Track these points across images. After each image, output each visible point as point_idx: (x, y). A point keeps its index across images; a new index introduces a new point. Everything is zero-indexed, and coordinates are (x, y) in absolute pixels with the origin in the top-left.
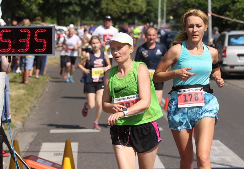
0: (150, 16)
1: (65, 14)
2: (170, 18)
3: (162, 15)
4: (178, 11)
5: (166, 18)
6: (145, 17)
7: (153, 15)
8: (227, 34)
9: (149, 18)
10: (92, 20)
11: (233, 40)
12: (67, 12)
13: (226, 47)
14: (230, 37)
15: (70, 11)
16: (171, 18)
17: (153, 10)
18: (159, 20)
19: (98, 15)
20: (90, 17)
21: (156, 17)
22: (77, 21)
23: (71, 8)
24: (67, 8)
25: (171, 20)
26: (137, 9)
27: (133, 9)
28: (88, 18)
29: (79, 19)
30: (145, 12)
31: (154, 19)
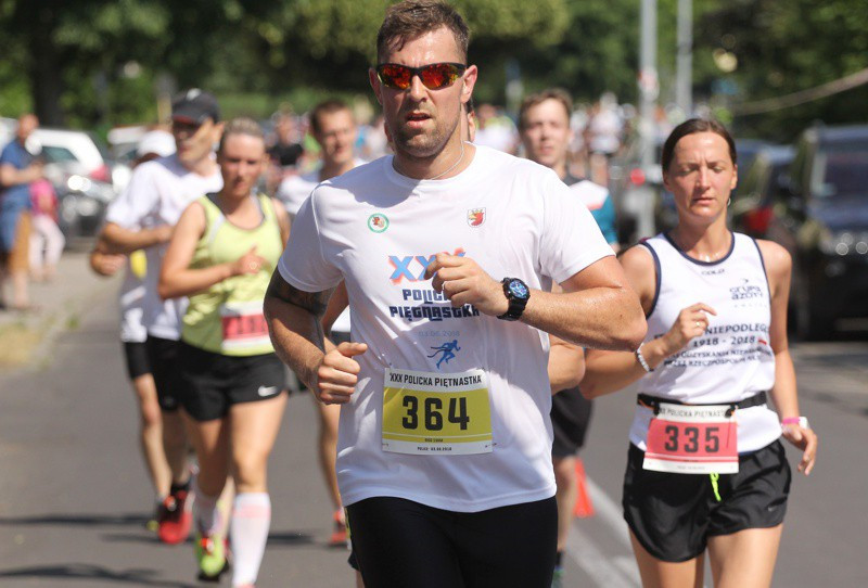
0: (599, 57)
2: (717, 68)
3: (668, 51)
4: (763, 21)
5: (696, 65)
6: (569, 65)
7: (612, 47)
9: (590, 65)
10: (248, 88)
12: (91, 41)
15: (106, 36)
16: (726, 62)
17: (613, 18)
18: (649, 81)
19: (278, 58)
20: (235, 73)
21: (633, 62)
22: (152, 100)
23: (110, 19)
24: (84, 19)
25: (725, 74)
26: (518, 15)
27: (493, 16)
28: (221, 79)
29: (165, 83)
30: (567, 35)
31: (625, 74)
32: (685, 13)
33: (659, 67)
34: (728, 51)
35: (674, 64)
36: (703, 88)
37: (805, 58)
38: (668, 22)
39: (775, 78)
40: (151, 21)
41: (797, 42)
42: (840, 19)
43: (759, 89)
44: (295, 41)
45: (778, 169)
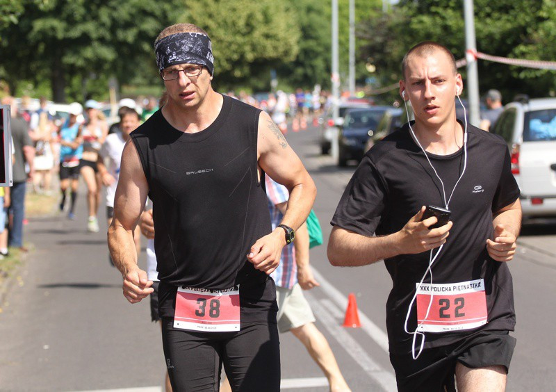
0: (313, 67)
1: (73, 70)
2: (367, 71)
3: (344, 64)
4: (388, 50)
5: (357, 71)
6: (300, 71)
7: (319, 63)
8: (520, 109)
9: (309, 72)
10: (151, 84)
11: (536, 124)
12: (80, 63)
13: (518, 146)
14: (529, 116)
15: (87, 60)
16: (371, 69)
17: (320, 49)
18: (335, 78)
20: (145, 77)
21: (328, 70)
22: (107, 90)
23: (88, 53)
24: (76, 52)
25: (370, 73)
26: (275, 48)
27: (264, 48)
28: (138, 80)
29: (112, 82)
30: (298, 57)
31: (325, 75)
32: (352, 47)
33: (340, 72)
34: (372, 64)
35: (348, 70)
36: (361, 82)
39: (394, 76)
40: (108, 54)
43: (386, 82)
45: (395, 118)
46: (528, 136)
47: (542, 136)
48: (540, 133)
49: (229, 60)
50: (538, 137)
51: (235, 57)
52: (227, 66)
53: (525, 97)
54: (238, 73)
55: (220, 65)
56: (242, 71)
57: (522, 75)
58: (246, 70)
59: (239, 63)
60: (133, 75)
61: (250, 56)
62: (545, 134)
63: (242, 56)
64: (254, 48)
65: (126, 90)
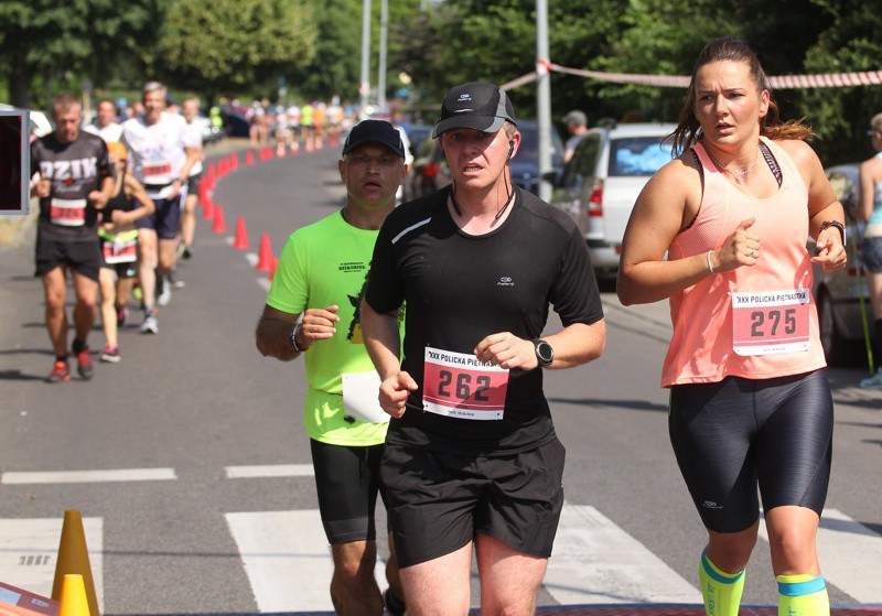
0: (331, 74)
1: (34, 68)
2: (399, 82)
3: (374, 70)
4: (429, 56)
5: (388, 79)
6: (314, 78)
7: (339, 69)
8: (605, 136)
9: (326, 79)
11: (624, 155)
12: (46, 58)
13: (602, 182)
15: (56, 56)
16: (405, 79)
17: (340, 52)
18: (365, 88)
19: (150, 71)
20: (123, 79)
22: (80, 93)
23: (57, 47)
24: (42, 47)
25: (404, 86)
26: (287, 49)
27: (273, 47)
28: (116, 82)
29: (87, 83)
30: (314, 60)
31: (346, 84)
32: (383, 50)
34: (407, 72)
35: (377, 78)
36: (391, 93)
37: (455, 78)
38: (375, 56)
40: (80, 48)
41: (448, 69)
42: (477, 57)
43: (426, 95)
44: (160, 62)
46: (615, 170)
47: (631, 170)
48: (629, 166)
49: (228, 62)
50: (626, 170)
51: (237, 58)
52: (226, 69)
53: (612, 121)
54: (239, 79)
55: (218, 68)
56: (244, 75)
57: (601, 94)
58: (250, 75)
59: (242, 66)
60: (109, 77)
61: (255, 58)
62: (636, 167)
63: (246, 57)
64: (260, 49)
65: (100, 93)
